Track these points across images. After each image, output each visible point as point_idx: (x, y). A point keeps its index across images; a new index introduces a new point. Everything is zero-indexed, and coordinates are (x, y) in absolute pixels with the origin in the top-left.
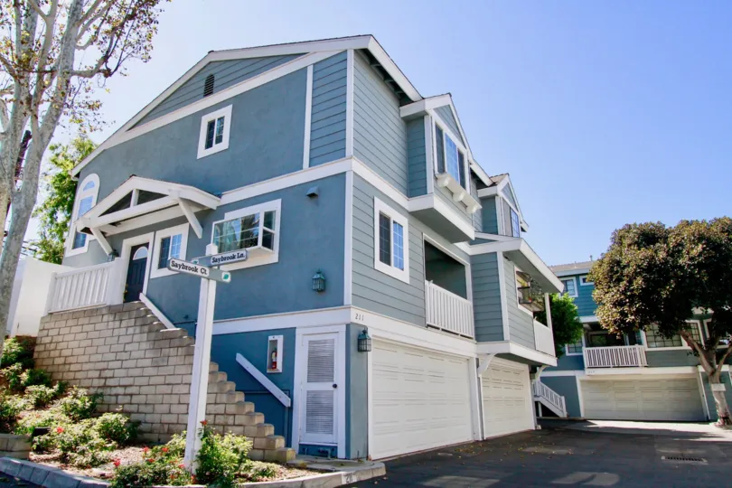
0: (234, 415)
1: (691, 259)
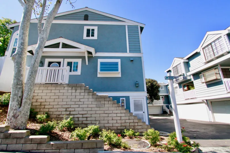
0: (138, 123)
1: (149, 86)
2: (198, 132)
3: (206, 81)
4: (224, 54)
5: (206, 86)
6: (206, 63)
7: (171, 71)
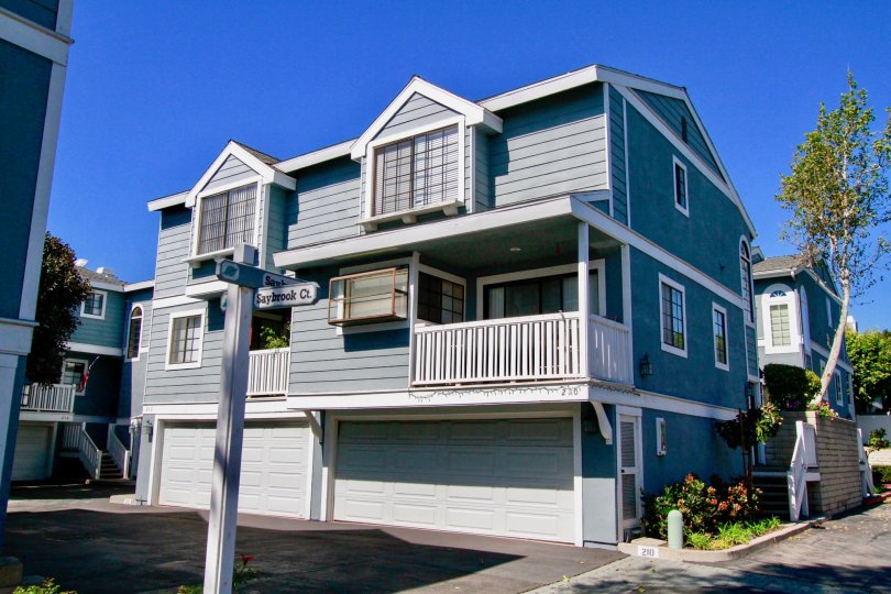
2: (264, 579)
3: (347, 318)
4: (446, 212)
5: (341, 342)
6: (370, 228)
7: (189, 211)
